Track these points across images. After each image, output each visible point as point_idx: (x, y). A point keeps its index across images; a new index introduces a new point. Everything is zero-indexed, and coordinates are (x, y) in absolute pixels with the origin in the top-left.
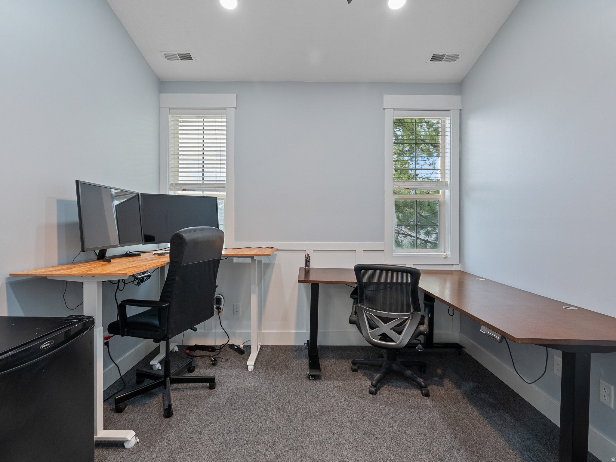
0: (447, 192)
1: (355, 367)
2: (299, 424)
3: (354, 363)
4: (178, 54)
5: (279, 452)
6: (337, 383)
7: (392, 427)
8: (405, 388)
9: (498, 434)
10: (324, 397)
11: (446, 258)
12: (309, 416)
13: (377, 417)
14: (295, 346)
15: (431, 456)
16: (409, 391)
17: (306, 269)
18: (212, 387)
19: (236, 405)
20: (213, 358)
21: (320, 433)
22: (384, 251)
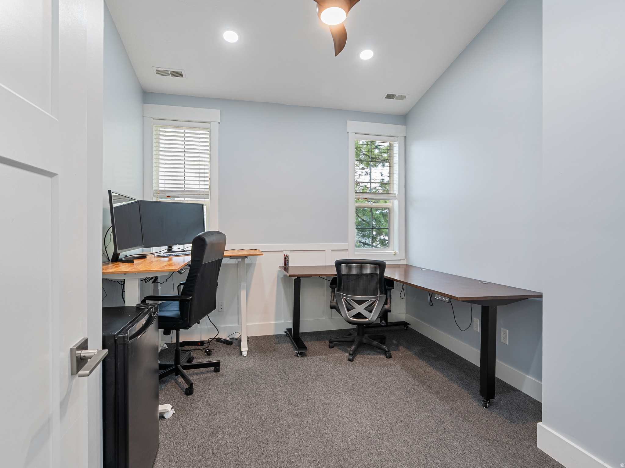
0: (396, 202)
1: (331, 345)
2: (302, 386)
3: (330, 342)
4: (170, 71)
5: (295, 403)
6: (321, 357)
7: (371, 379)
8: (372, 355)
9: (441, 374)
10: (315, 367)
11: (395, 254)
12: (308, 380)
13: (358, 374)
14: (275, 335)
15: (401, 391)
16: (376, 357)
17: (284, 267)
18: (217, 370)
19: (245, 380)
20: (207, 350)
21: (321, 388)
22: (348, 250)
